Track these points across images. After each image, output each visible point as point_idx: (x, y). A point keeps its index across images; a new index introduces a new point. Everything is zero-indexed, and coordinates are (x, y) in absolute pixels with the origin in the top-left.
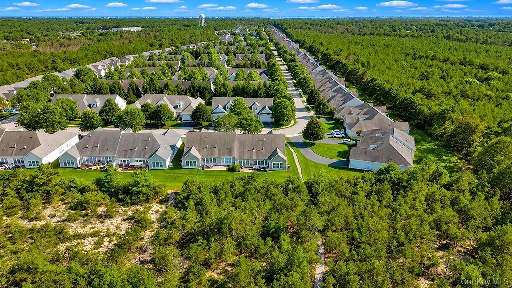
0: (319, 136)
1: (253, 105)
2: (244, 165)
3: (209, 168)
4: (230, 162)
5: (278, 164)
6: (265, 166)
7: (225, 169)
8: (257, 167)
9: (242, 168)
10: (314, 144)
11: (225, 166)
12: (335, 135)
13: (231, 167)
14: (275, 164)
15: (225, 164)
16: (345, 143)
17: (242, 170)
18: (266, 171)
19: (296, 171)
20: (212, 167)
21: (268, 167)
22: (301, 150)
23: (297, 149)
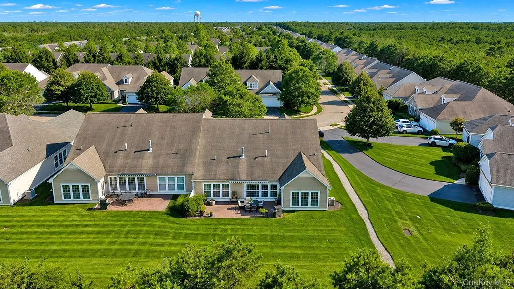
0: (382, 127)
1: (248, 79)
2: (217, 194)
3: (123, 203)
4: (181, 187)
5: (305, 195)
6: (269, 198)
7: (163, 206)
8: (247, 200)
9: (209, 204)
10: (369, 146)
11: (165, 197)
12: (404, 129)
13: (180, 200)
14: (295, 195)
15: (167, 191)
16: (435, 143)
17: (207, 210)
18: (273, 215)
19: (354, 216)
20: (130, 201)
21: (279, 203)
22: (346, 156)
23: (337, 154)
